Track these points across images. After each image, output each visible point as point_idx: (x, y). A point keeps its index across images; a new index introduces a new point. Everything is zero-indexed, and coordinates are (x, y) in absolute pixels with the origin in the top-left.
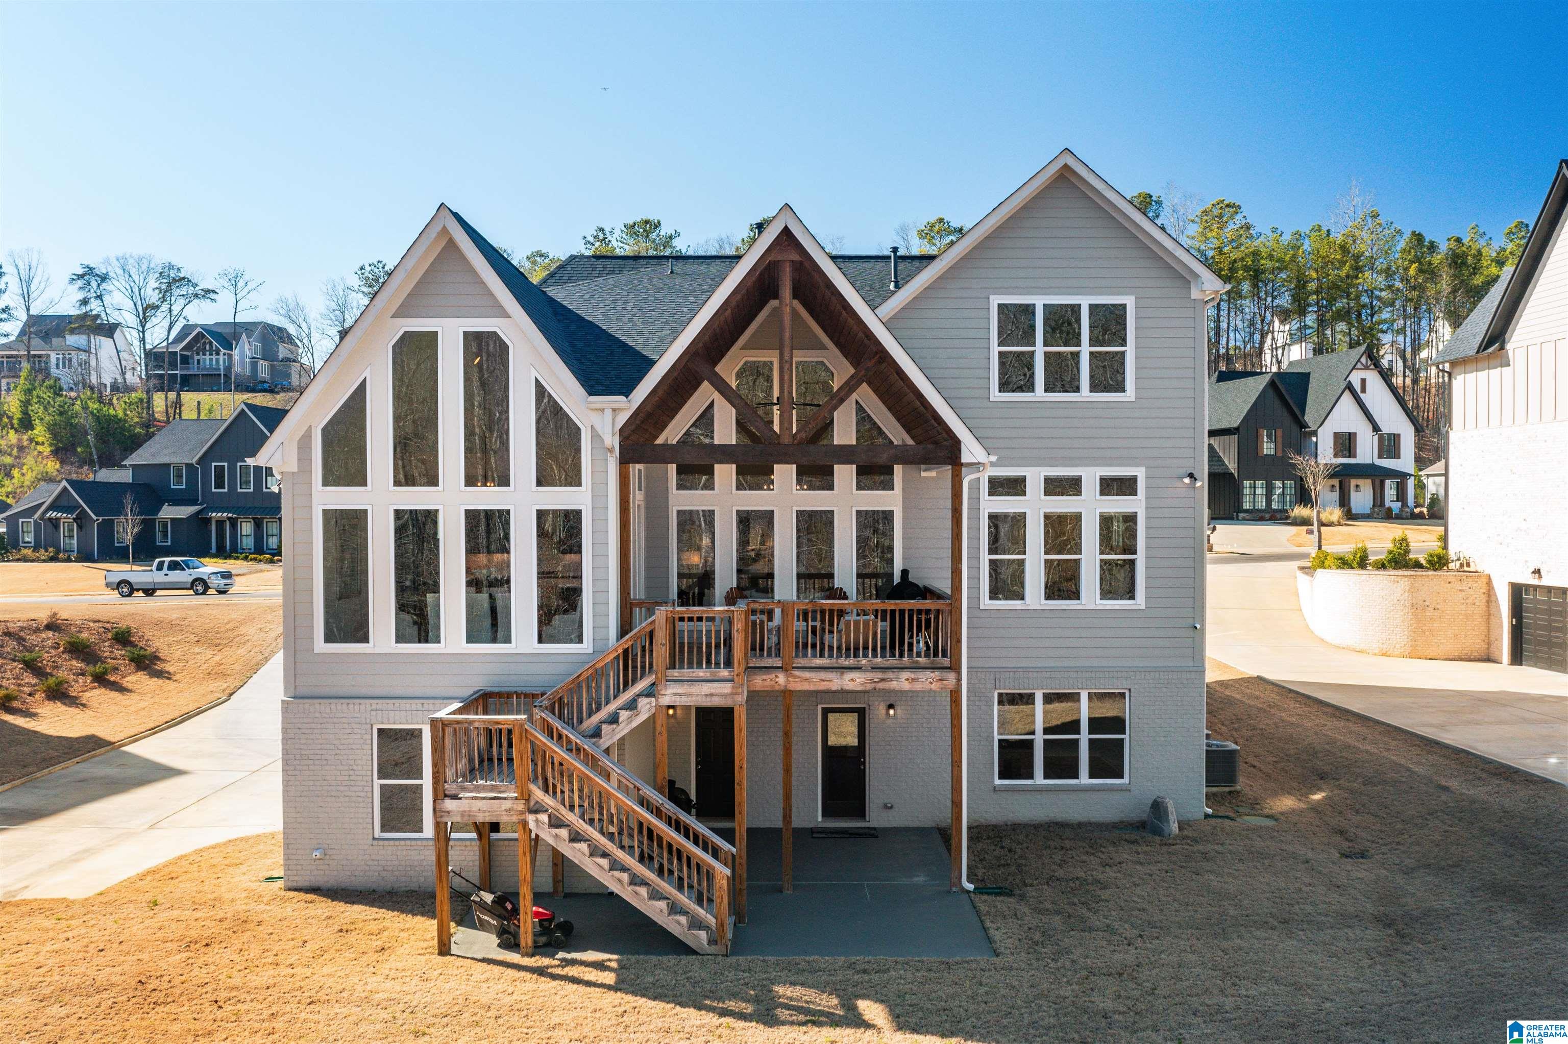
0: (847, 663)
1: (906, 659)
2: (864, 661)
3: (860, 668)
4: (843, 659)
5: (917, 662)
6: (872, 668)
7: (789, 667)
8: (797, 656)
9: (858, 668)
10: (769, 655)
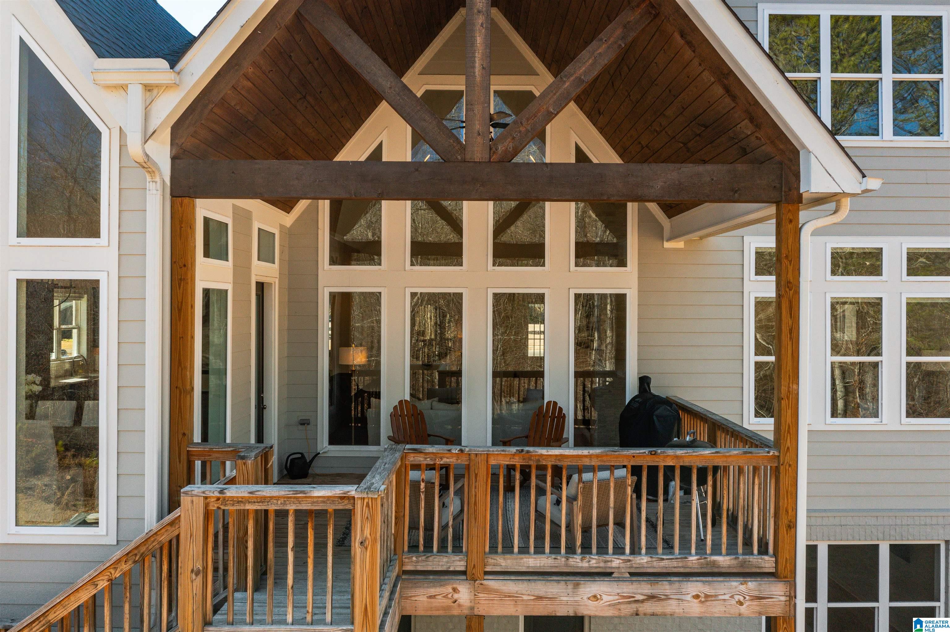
0: (585, 564)
1: (693, 558)
2: (616, 562)
3: (610, 574)
4: (578, 558)
5: (714, 562)
6: (632, 574)
7: (478, 573)
8: (493, 549)
9: (607, 574)
10: (443, 548)
